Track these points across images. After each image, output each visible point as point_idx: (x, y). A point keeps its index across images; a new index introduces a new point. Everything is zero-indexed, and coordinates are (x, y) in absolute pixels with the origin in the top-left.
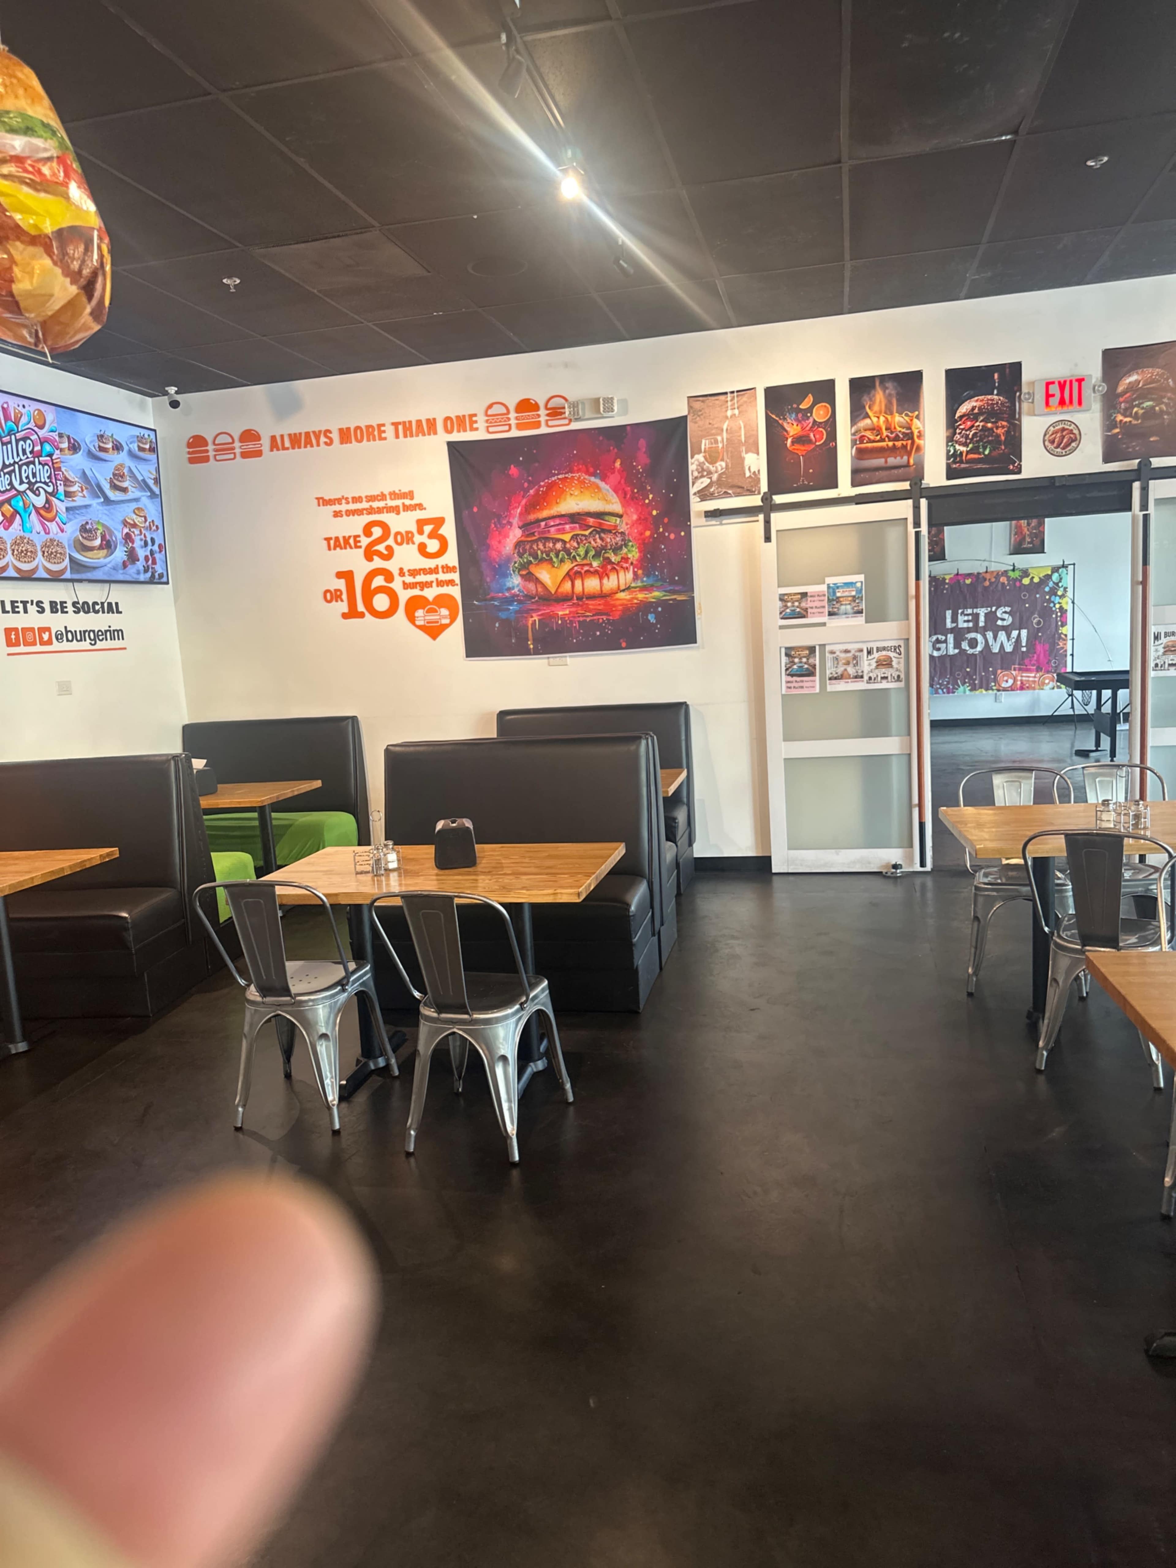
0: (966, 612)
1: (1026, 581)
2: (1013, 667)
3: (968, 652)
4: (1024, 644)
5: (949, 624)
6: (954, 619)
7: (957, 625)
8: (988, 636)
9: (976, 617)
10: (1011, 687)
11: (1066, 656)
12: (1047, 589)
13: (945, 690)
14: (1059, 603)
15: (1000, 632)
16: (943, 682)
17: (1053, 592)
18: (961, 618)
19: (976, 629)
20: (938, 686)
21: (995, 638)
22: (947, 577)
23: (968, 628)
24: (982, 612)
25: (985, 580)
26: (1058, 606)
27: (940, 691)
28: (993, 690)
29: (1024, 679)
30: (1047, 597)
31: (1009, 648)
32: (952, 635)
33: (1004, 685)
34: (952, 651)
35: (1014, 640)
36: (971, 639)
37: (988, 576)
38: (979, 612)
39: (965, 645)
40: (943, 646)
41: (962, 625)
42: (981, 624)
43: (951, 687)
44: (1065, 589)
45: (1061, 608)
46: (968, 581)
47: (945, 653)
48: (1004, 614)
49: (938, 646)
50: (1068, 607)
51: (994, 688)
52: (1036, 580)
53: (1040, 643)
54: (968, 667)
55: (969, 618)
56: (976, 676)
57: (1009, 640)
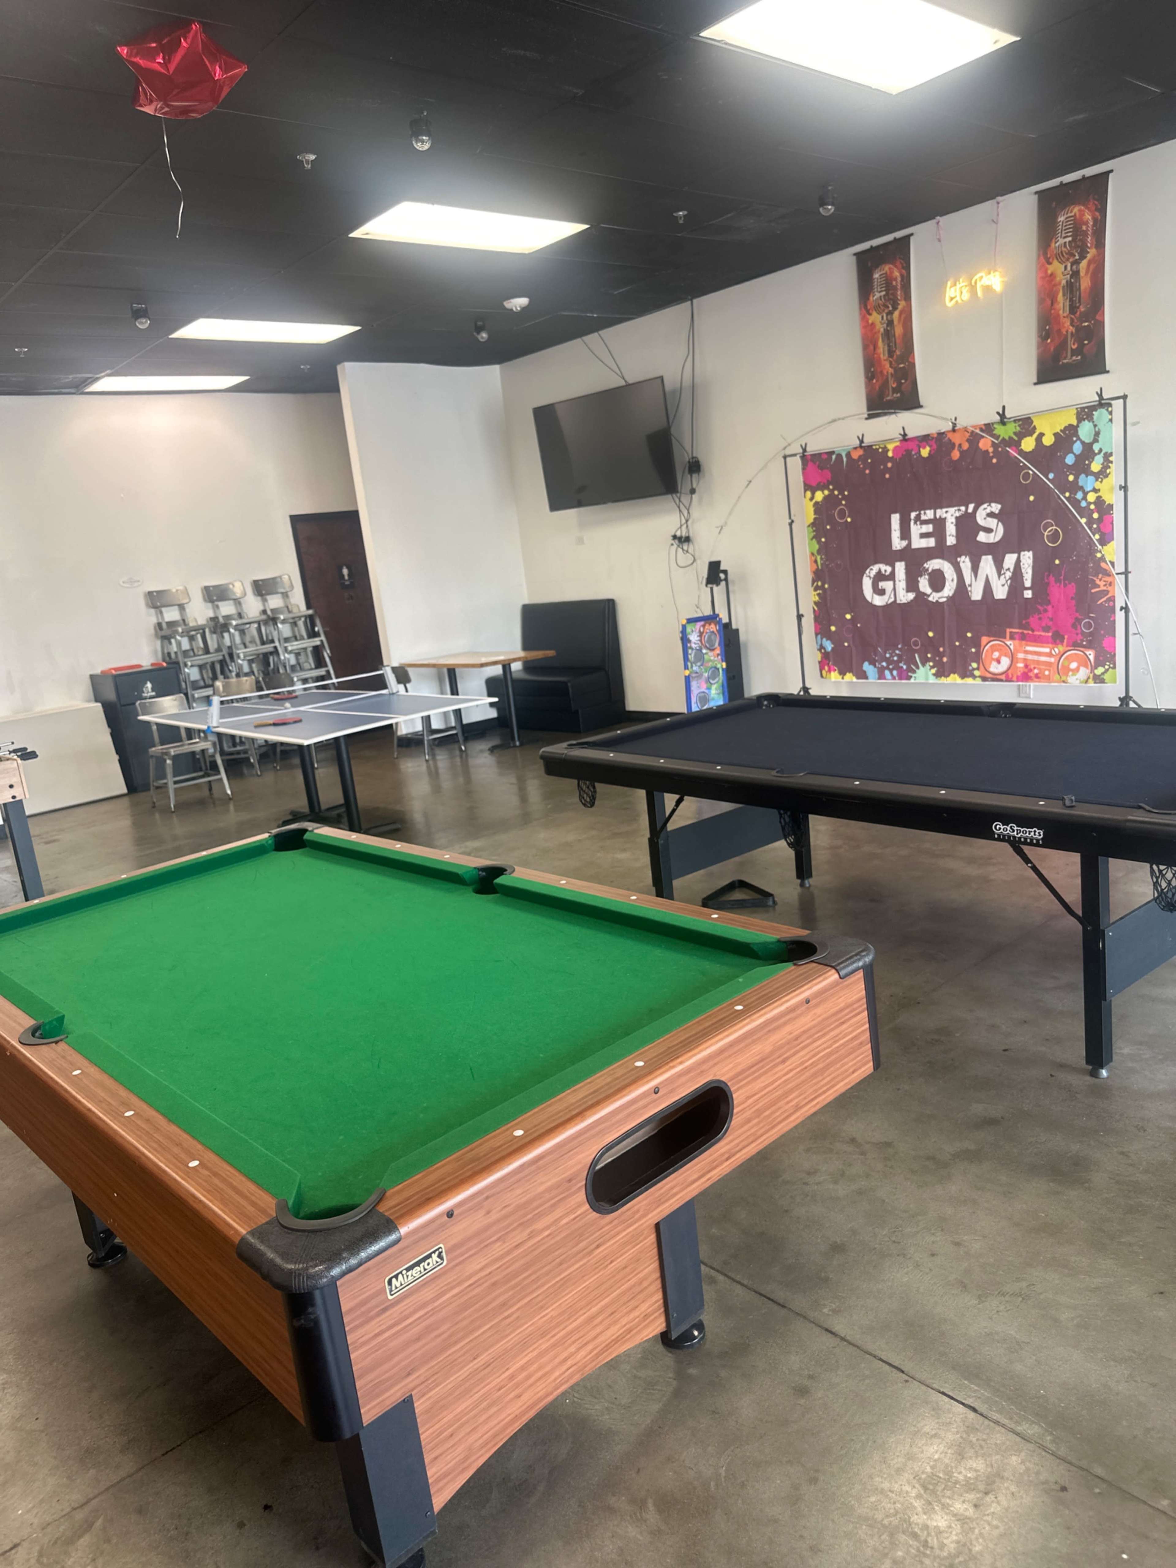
0: (923, 517)
1: (1028, 444)
2: (1008, 630)
3: (930, 599)
4: (1028, 584)
5: (897, 543)
6: (905, 534)
7: (910, 544)
8: (962, 565)
9: (939, 524)
10: (1005, 673)
11: (1113, 610)
12: (1070, 460)
13: (895, 673)
14: (1095, 490)
15: (984, 557)
16: (892, 656)
17: (1082, 466)
18: (916, 530)
19: (940, 551)
20: (884, 664)
21: (975, 569)
22: (891, 447)
23: (928, 549)
24: (950, 515)
25: (953, 446)
26: (1091, 497)
27: (887, 673)
28: (974, 677)
29: (1030, 657)
30: (1071, 478)
31: (1000, 592)
32: (903, 563)
33: (995, 668)
34: (905, 597)
35: (1009, 574)
36: (933, 571)
37: (957, 439)
38: (944, 516)
39: (924, 585)
40: (887, 585)
41: (918, 543)
42: (951, 541)
43: (905, 667)
44: (1107, 456)
45: (1099, 502)
46: (925, 452)
47: (892, 600)
48: (989, 519)
49: (882, 585)
50: (1113, 498)
51: (977, 673)
52: (1048, 441)
53: (1058, 580)
54: (930, 630)
55: (929, 528)
56: (943, 646)
57: (999, 575)
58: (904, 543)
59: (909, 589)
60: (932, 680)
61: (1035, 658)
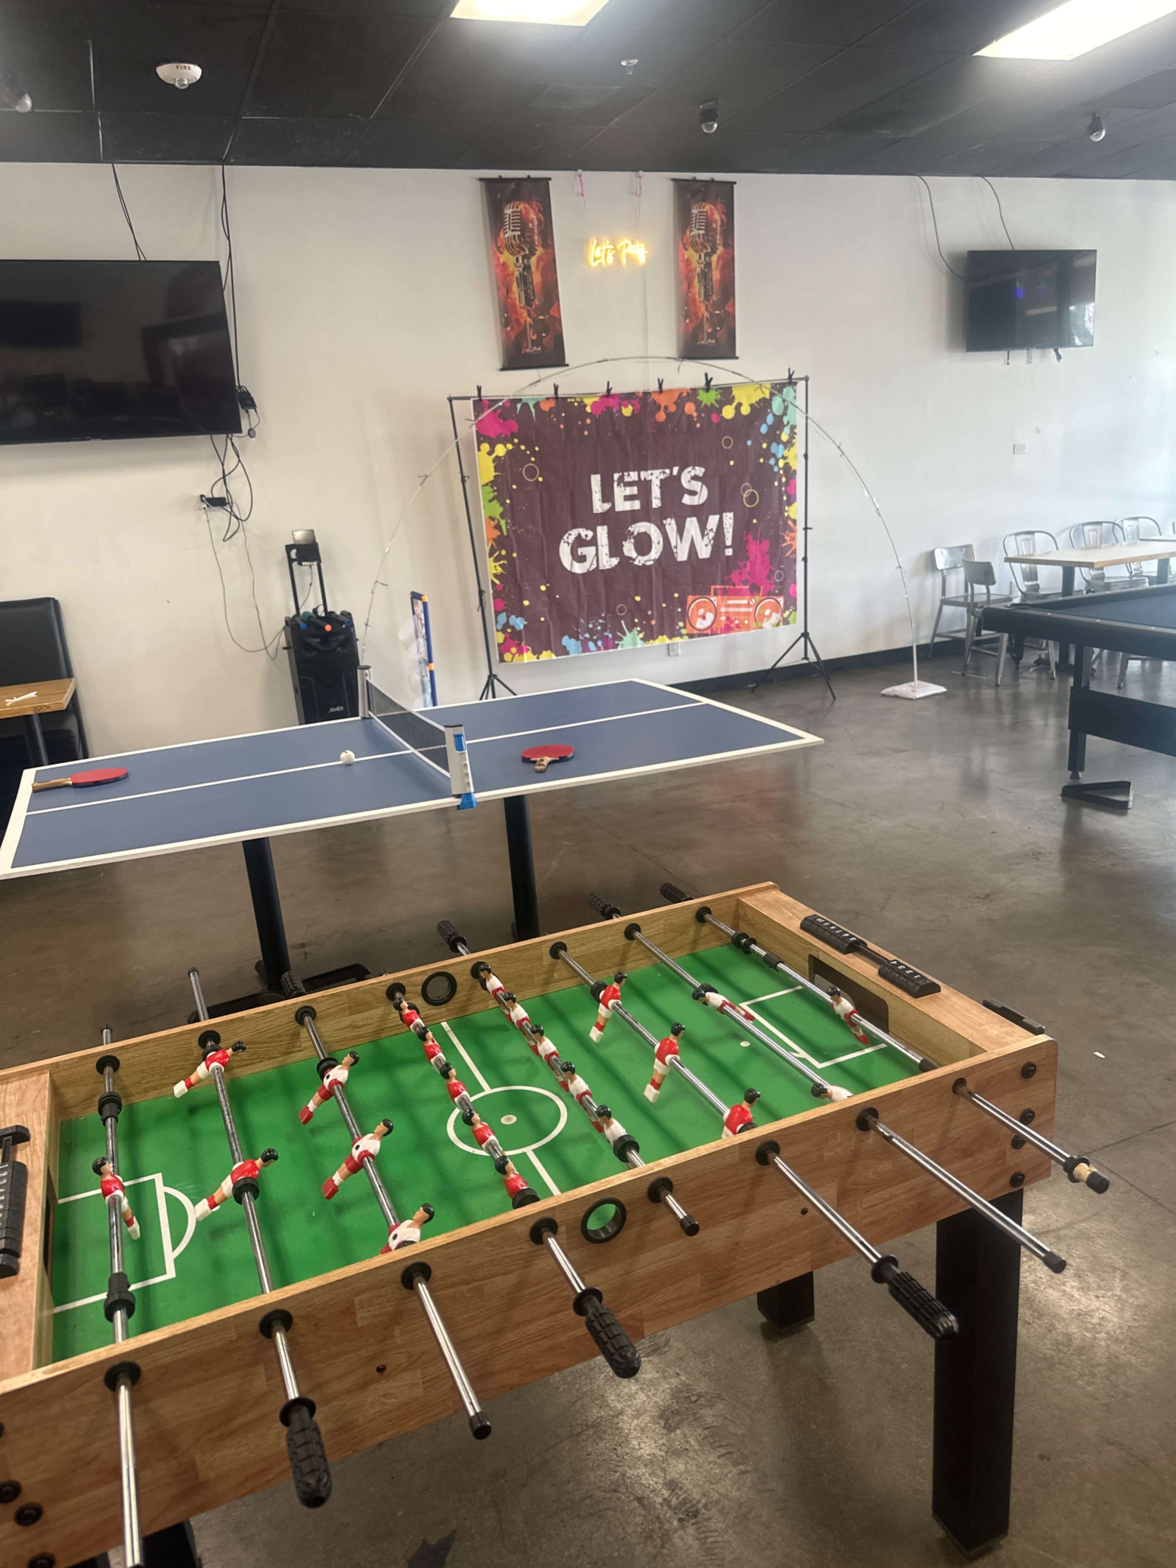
0: (627, 479)
1: (728, 412)
2: (713, 587)
3: (636, 563)
4: (729, 542)
5: (599, 506)
6: (608, 495)
7: (613, 506)
8: (667, 527)
9: (645, 487)
10: (710, 627)
11: (795, 561)
12: (764, 429)
13: (600, 643)
14: (784, 458)
15: (688, 520)
16: (595, 626)
17: (773, 435)
18: (619, 492)
19: (646, 514)
20: (587, 635)
21: (681, 531)
22: (589, 401)
23: (633, 512)
24: (655, 477)
25: (658, 407)
26: (781, 463)
27: (591, 645)
28: (681, 636)
29: (731, 610)
30: (765, 446)
31: (704, 552)
32: (605, 527)
33: (701, 624)
34: (608, 562)
35: (712, 535)
36: (639, 534)
37: (662, 400)
38: (649, 478)
39: (629, 548)
40: (589, 551)
41: (622, 506)
42: (656, 503)
43: (610, 636)
44: (793, 427)
45: (787, 467)
46: (627, 411)
47: (594, 567)
48: (693, 482)
49: (581, 551)
50: (798, 465)
51: (684, 631)
52: (745, 410)
53: (755, 538)
54: (637, 595)
55: (634, 490)
56: (652, 610)
57: (703, 535)
58: (607, 506)
59: (612, 555)
60: (640, 644)
61: (736, 610)
